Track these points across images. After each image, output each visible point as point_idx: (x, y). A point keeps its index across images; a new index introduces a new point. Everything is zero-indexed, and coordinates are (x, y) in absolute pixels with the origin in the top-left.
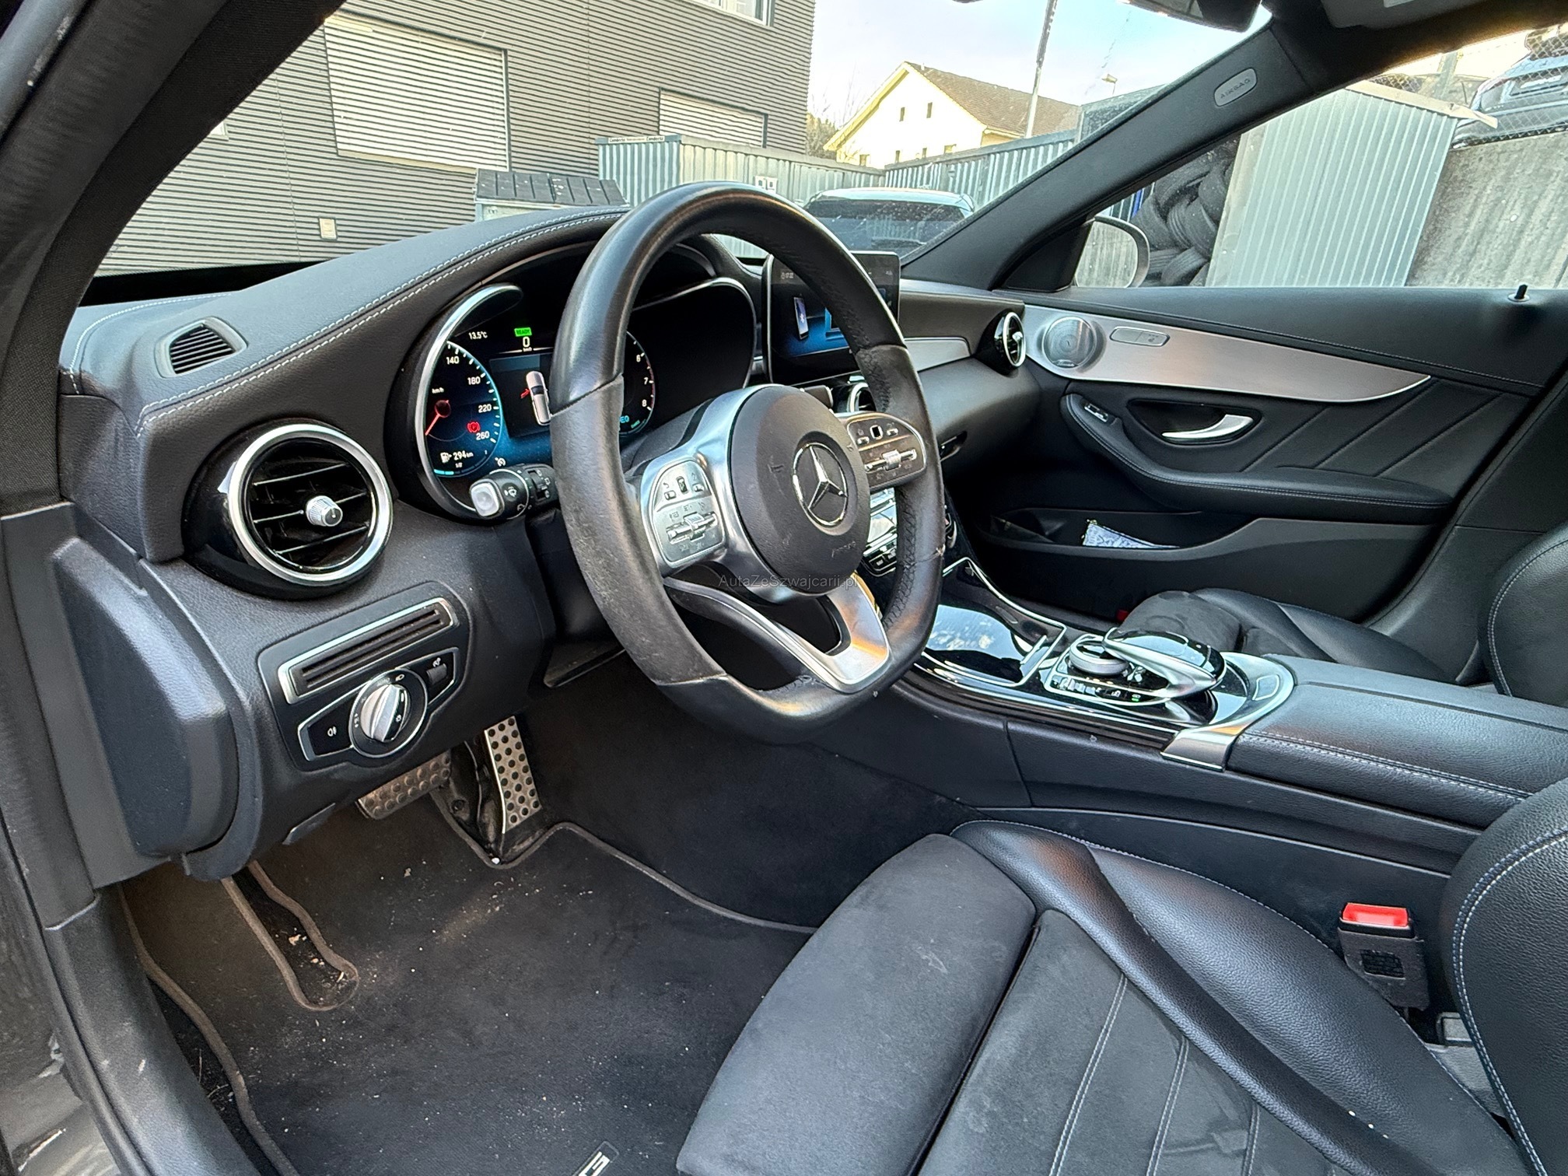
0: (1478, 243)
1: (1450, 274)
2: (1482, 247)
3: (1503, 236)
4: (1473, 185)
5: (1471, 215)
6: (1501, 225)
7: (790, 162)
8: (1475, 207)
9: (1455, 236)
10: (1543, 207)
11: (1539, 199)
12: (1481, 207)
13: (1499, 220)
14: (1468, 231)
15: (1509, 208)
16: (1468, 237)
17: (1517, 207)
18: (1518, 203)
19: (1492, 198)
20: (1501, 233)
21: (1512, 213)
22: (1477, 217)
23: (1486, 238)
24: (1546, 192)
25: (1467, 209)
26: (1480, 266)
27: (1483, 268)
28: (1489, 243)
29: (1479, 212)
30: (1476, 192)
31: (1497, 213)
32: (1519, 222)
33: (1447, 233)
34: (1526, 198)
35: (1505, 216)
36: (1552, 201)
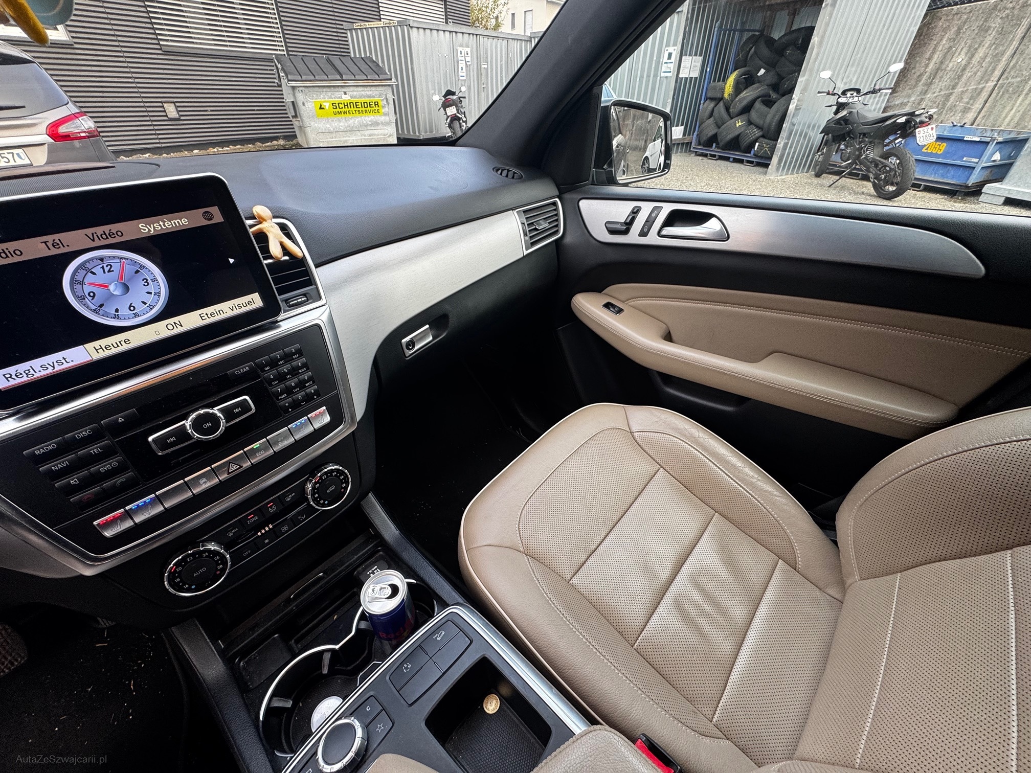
0: (933, 79)
2: (936, 81)
3: (951, 72)
4: (934, 38)
5: (930, 58)
6: (951, 65)
7: (477, 35)
8: (933, 53)
9: (918, 74)
10: (981, 53)
11: (979, 47)
12: (938, 53)
13: (950, 62)
14: (927, 70)
15: (957, 54)
16: (927, 74)
17: (963, 53)
18: (964, 50)
19: (946, 46)
21: (959, 57)
22: (934, 60)
23: (940, 74)
24: (984, 42)
25: (927, 56)
28: (941, 77)
29: (936, 57)
30: (935, 42)
31: (949, 57)
32: (964, 62)
33: (915, 70)
34: (970, 47)
35: (954, 59)
36: (987, 48)
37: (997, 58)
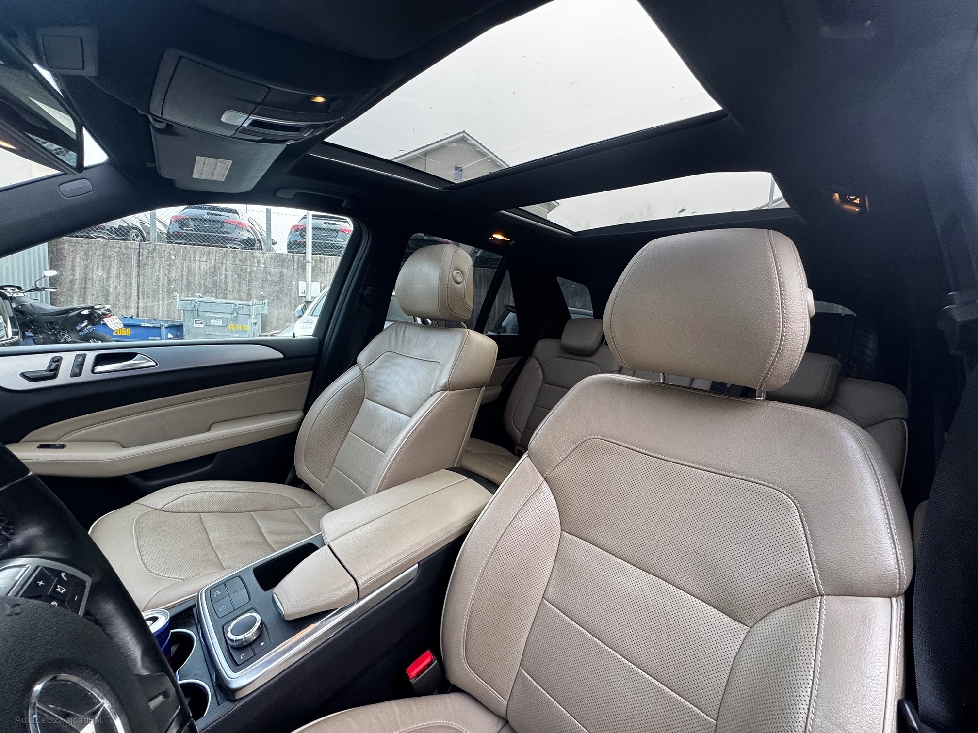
2: (89, 286)
5: (73, 270)
6: (95, 276)
8: (73, 266)
9: (68, 280)
10: (114, 272)
11: (110, 268)
12: (78, 267)
13: (92, 274)
14: (76, 278)
15: (95, 270)
16: (78, 281)
17: (99, 270)
18: (99, 267)
19: (82, 263)
20: (96, 281)
21: (98, 272)
22: (78, 271)
23: (89, 282)
24: (112, 265)
25: (70, 266)
27: (95, 296)
28: (92, 284)
29: (77, 269)
30: (71, 259)
31: (89, 271)
32: (105, 276)
34: (103, 266)
35: (95, 273)
36: (117, 269)
37: (128, 275)
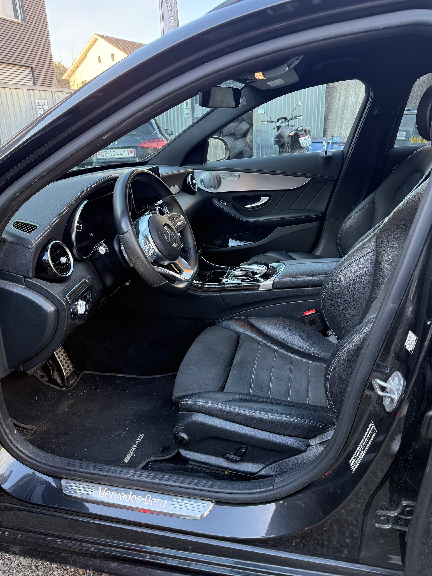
0: (344, 111)
1: (338, 123)
3: (351, 107)
4: (338, 88)
5: (339, 100)
6: (349, 103)
7: (52, 91)
8: (340, 96)
9: (336, 108)
11: (359, 93)
12: (342, 96)
13: (349, 101)
14: (340, 106)
15: (350, 97)
16: (340, 108)
17: (353, 96)
18: (353, 95)
19: (344, 93)
20: (350, 106)
21: (352, 98)
22: (341, 101)
24: (361, 90)
25: (338, 98)
26: (346, 120)
28: (347, 110)
29: (341, 98)
30: (339, 91)
31: (347, 98)
32: (355, 101)
33: (333, 107)
34: (355, 93)
35: (350, 100)
